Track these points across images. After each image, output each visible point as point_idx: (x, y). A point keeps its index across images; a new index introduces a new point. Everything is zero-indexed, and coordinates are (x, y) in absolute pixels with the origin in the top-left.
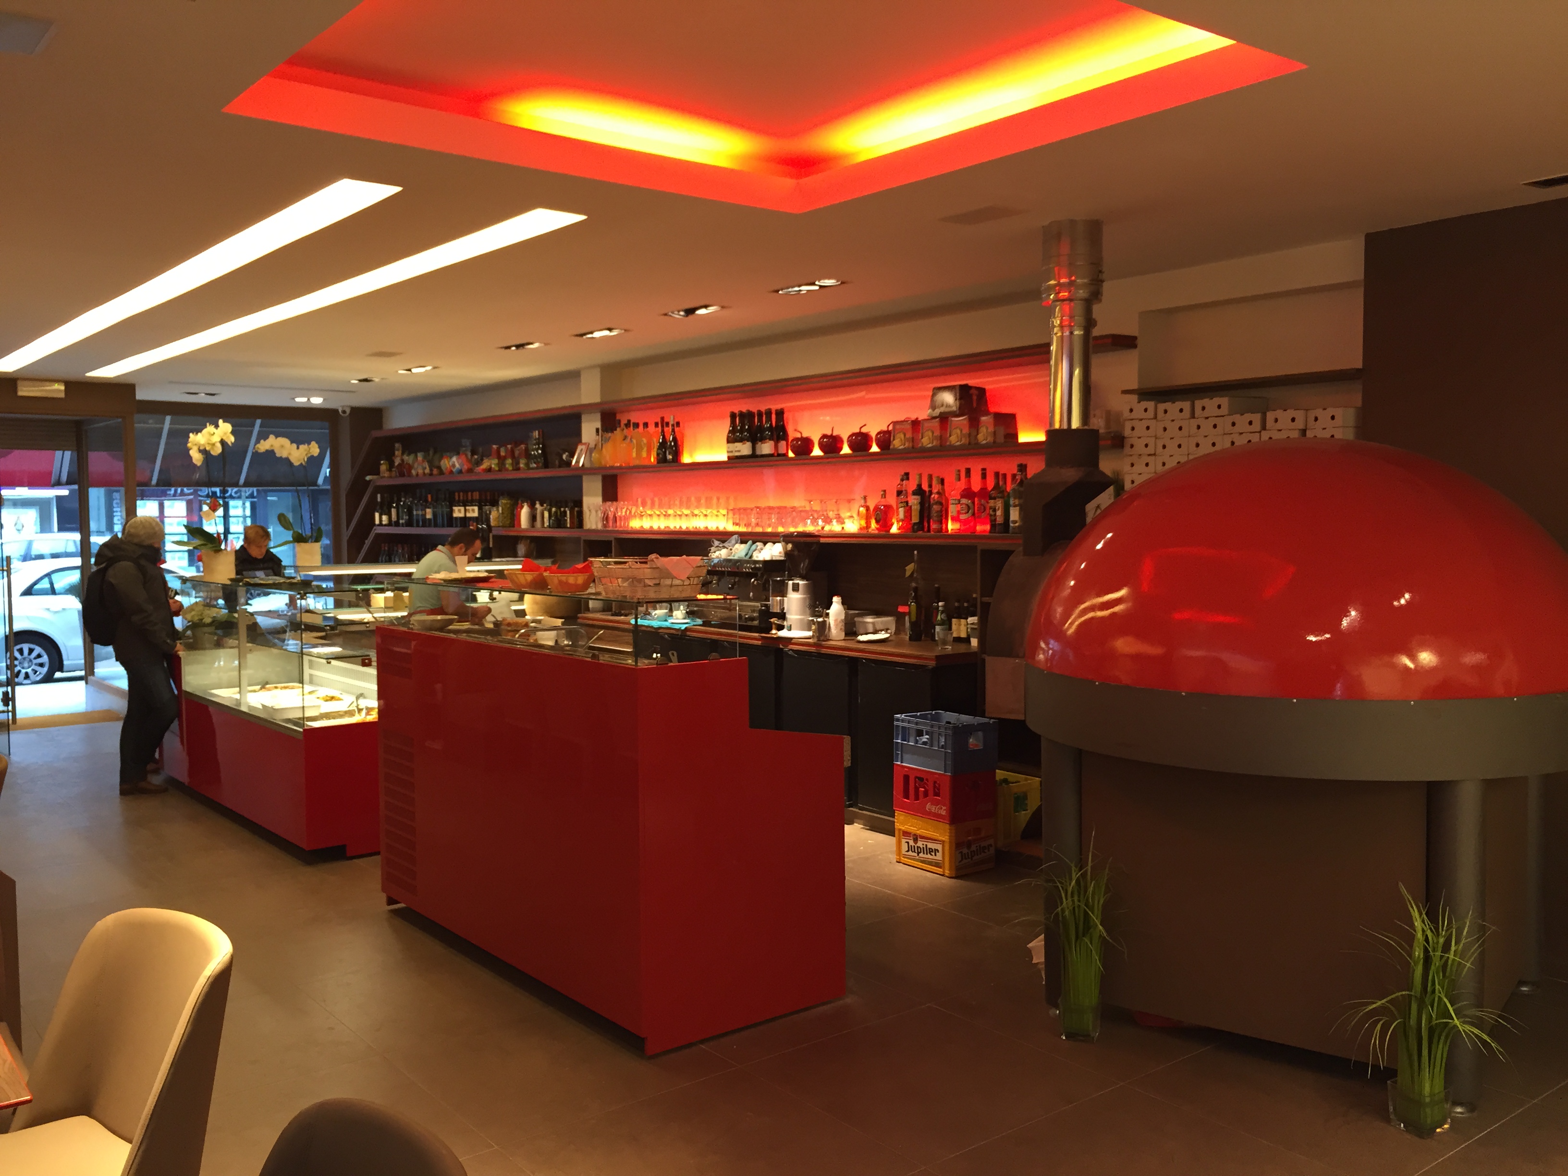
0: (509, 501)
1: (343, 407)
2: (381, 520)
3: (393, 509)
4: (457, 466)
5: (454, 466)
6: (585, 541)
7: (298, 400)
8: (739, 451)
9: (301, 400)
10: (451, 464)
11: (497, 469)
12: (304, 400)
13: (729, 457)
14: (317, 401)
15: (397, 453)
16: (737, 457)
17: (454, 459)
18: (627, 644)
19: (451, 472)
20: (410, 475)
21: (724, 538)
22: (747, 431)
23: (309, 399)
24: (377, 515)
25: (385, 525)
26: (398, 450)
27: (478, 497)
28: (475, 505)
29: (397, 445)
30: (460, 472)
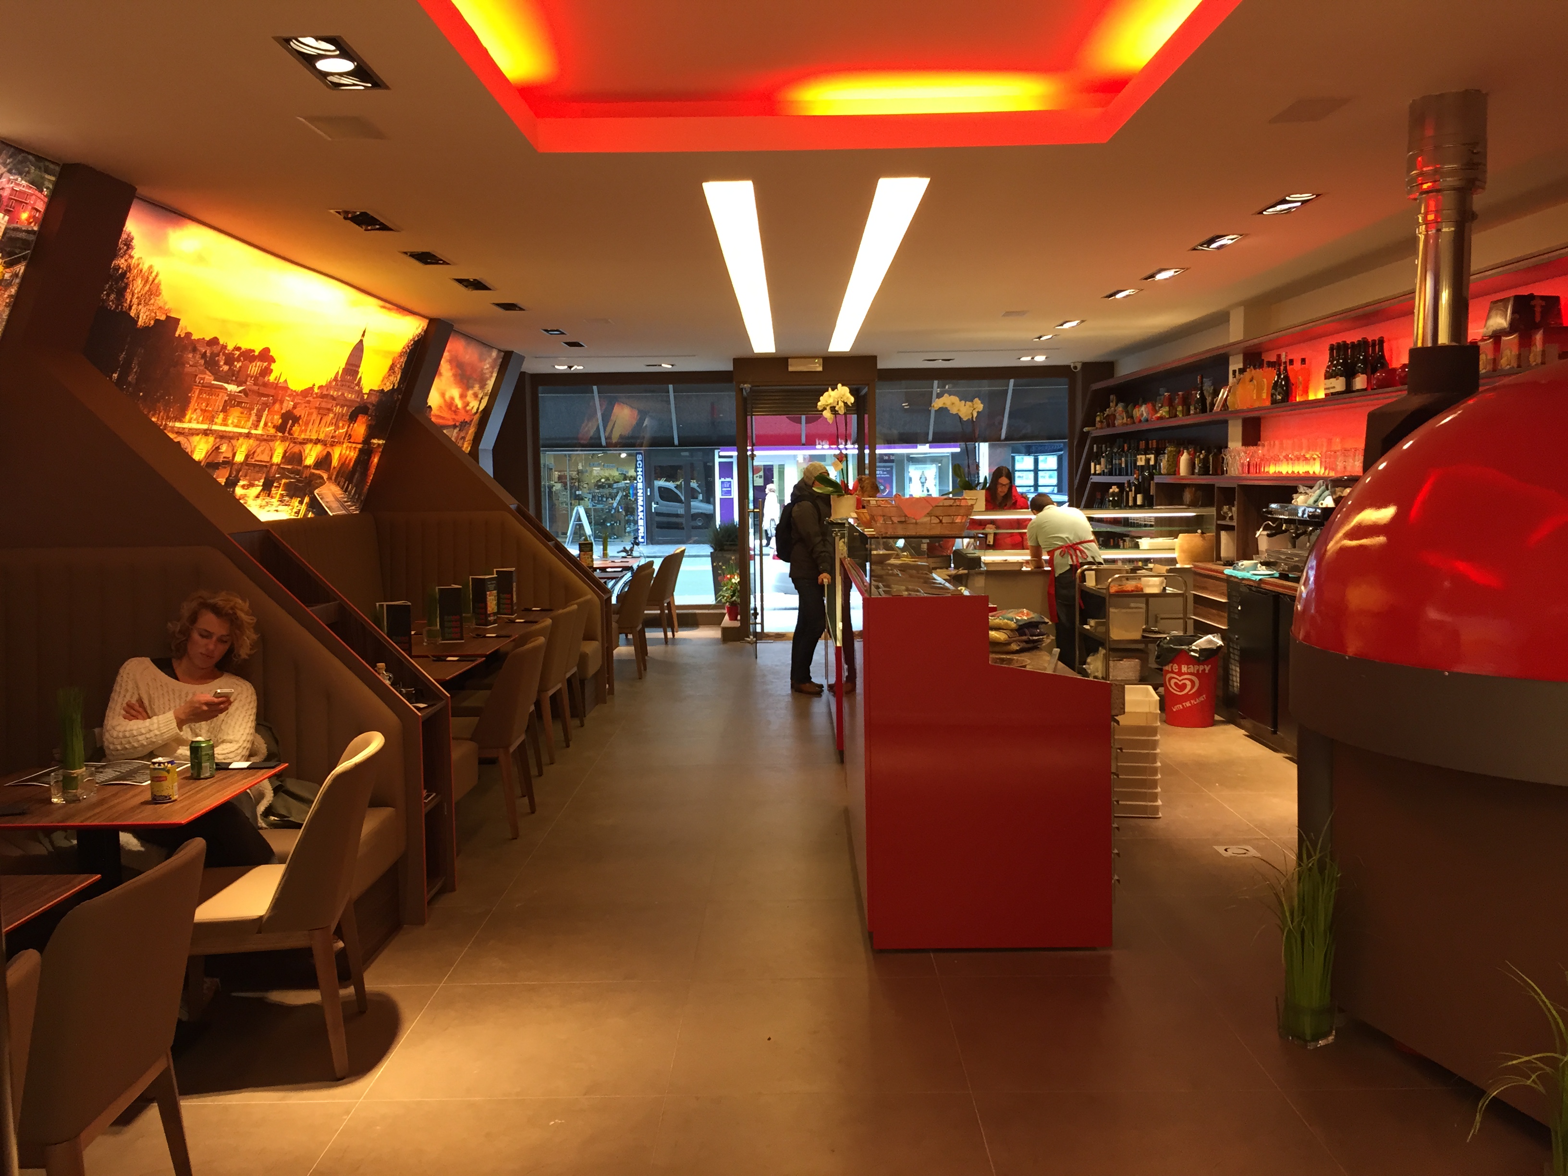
0: (1175, 449)
1: (1074, 363)
2: (1095, 470)
3: (1102, 459)
4: (1145, 415)
5: (1142, 415)
6: (1218, 488)
7: (1023, 359)
8: (1334, 387)
9: (1026, 359)
10: (1140, 412)
11: (1167, 416)
12: (1029, 358)
13: (1326, 395)
14: (1040, 359)
15: (1111, 404)
16: (1332, 394)
17: (1143, 408)
18: (1221, 594)
19: (1140, 421)
20: (1114, 426)
21: (1310, 483)
22: (1341, 364)
23: (1033, 358)
24: (1092, 464)
25: (1099, 474)
26: (1112, 402)
27: (1155, 446)
28: (1152, 454)
29: (1112, 397)
30: (1147, 420)
